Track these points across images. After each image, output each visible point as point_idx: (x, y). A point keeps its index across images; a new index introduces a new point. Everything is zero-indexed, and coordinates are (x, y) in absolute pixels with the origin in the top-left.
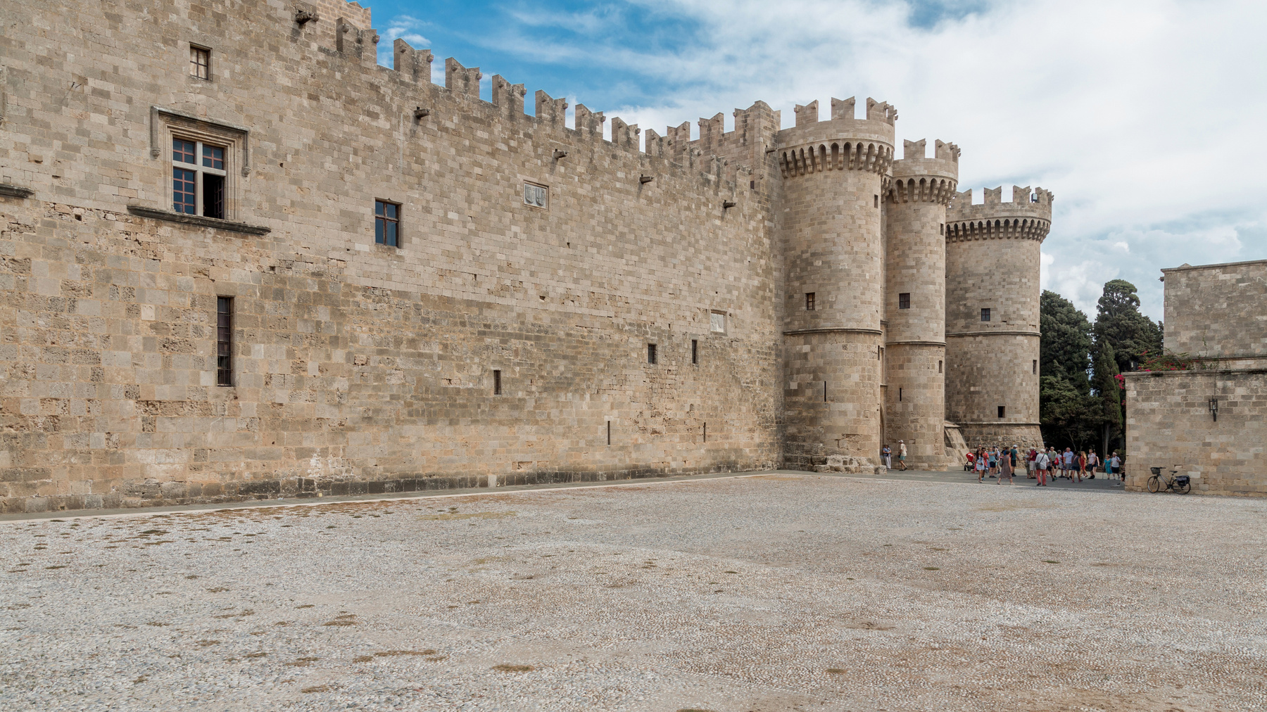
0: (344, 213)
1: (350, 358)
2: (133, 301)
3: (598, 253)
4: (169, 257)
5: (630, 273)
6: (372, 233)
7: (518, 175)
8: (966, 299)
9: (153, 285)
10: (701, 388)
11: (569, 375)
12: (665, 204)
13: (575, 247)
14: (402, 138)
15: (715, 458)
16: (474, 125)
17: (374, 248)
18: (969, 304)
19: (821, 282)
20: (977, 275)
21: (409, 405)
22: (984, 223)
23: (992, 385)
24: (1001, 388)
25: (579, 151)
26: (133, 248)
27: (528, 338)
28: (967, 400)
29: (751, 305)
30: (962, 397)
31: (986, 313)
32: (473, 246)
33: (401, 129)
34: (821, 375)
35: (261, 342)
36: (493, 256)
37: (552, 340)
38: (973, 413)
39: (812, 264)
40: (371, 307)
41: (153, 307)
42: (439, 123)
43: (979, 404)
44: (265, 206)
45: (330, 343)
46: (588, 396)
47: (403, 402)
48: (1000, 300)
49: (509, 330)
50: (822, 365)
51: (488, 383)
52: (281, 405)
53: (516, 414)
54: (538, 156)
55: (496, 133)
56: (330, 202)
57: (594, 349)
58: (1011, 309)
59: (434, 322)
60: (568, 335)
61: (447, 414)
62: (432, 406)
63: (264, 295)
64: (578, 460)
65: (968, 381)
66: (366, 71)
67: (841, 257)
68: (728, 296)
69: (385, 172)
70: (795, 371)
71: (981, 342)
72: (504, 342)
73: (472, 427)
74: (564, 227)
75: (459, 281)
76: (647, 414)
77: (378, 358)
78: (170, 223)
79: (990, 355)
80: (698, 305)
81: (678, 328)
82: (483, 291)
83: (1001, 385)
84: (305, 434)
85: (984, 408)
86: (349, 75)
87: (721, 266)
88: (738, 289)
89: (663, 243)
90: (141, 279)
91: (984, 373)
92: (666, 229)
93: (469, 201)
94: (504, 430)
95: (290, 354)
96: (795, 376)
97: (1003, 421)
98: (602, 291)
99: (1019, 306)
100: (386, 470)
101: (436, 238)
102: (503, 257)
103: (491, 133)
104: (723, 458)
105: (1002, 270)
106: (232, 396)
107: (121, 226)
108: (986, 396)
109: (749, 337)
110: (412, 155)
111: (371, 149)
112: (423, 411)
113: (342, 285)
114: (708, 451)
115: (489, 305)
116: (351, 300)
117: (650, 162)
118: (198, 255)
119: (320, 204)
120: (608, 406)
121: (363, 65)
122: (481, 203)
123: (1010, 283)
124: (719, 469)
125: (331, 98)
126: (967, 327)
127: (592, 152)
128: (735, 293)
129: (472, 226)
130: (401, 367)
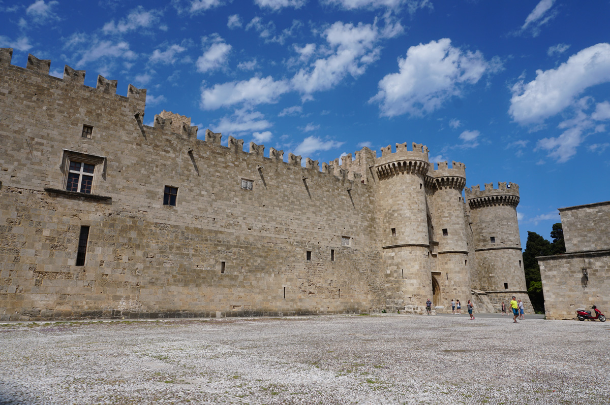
0: (148, 191)
1: (146, 255)
2: (39, 227)
3: (280, 210)
4: (60, 209)
5: (297, 219)
6: (162, 200)
7: (239, 176)
8: (483, 233)
9: (51, 221)
10: (337, 272)
11: (263, 265)
12: (316, 189)
13: (267, 207)
14: (181, 161)
15: (345, 306)
16: (217, 155)
17: (162, 206)
18: (484, 235)
19: (398, 223)
20: (487, 222)
21: (174, 276)
22: (487, 198)
23: (500, 273)
24: (504, 274)
25: (270, 166)
26: (44, 205)
27: (241, 247)
28: (488, 281)
29: (364, 234)
30: (485, 279)
31: (493, 239)
32: (213, 206)
33: (181, 157)
34: (400, 266)
35: (100, 246)
36: (224, 210)
37: (254, 248)
38: (492, 286)
39: (393, 215)
40: (158, 232)
41: (49, 230)
42: (199, 155)
43: (494, 282)
44: (110, 188)
45: (136, 247)
46: (273, 275)
47: (171, 275)
48: (499, 233)
49: (231, 243)
50: (400, 261)
51: (218, 268)
52: (107, 275)
53: (233, 282)
54: (249, 168)
55: (228, 158)
56: (142, 187)
57: (277, 253)
58: (505, 237)
59: (191, 239)
60: (263, 246)
61: (195, 282)
62: (187, 278)
63: (105, 226)
64: (267, 306)
65: (488, 271)
66: (165, 134)
67: (406, 211)
68: (351, 230)
69: (171, 174)
70: (388, 265)
71: (492, 253)
72: (228, 249)
73: (208, 288)
74: (262, 198)
75: (205, 221)
76: (306, 284)
77: (159, 255)
78: (63, 195)
79: (497, 259)
80: (334, 234)
81: (323, 244)
82: (218, 225)
83: (504, 273)
84: (118, 289)
85: (497, 284)
86: (157, 136)
87: (346, 216)
88: (356, 227)
89: (314, 206)
90: (46, 218)
91: (495, 267)
92: (316, 200)
93: (213, 187)
94: (226, 290)
95: (115, 251)
96: (389, 267)
97: (507, 290)
98: (281, 226)
99: (509, 235)
100: (160, 307)
101: (194, 202)
102: (230, 211)
103: (226, 159)
104: (350, 306)
105: (498, 219)
106: (83, 270)
107: (40, 196)
108: (497, 278)
109: (364, 249)
110: (185, 167)
111: (165, 165)
112: (182, 280)
113: (145, 222)
114: (342, 303)
115: (221, 232)
116: (148, 228)
117: (308, 171)
118: (74, 208)
119: (137, 187)
120: (284, 280)
121: (164, 132)
122: (219, 188)
123: (503, 225)
124: (348, 312)
125: (147, 145)
126: (484, 246)
127: (277, 166)
128: (355, 229)
129: (213, 197)
130: (172, 259)
